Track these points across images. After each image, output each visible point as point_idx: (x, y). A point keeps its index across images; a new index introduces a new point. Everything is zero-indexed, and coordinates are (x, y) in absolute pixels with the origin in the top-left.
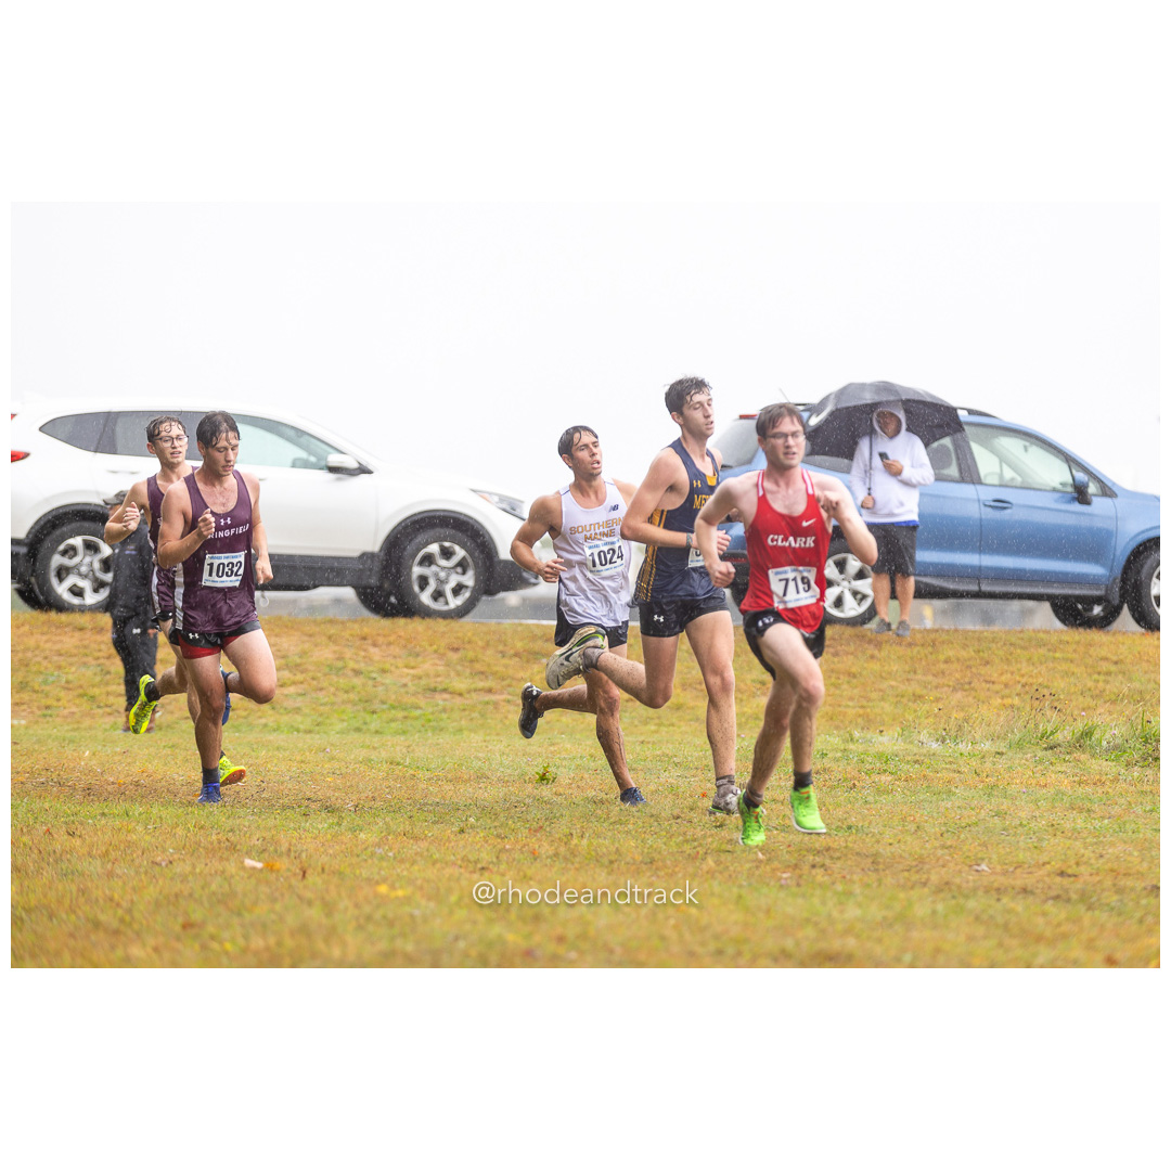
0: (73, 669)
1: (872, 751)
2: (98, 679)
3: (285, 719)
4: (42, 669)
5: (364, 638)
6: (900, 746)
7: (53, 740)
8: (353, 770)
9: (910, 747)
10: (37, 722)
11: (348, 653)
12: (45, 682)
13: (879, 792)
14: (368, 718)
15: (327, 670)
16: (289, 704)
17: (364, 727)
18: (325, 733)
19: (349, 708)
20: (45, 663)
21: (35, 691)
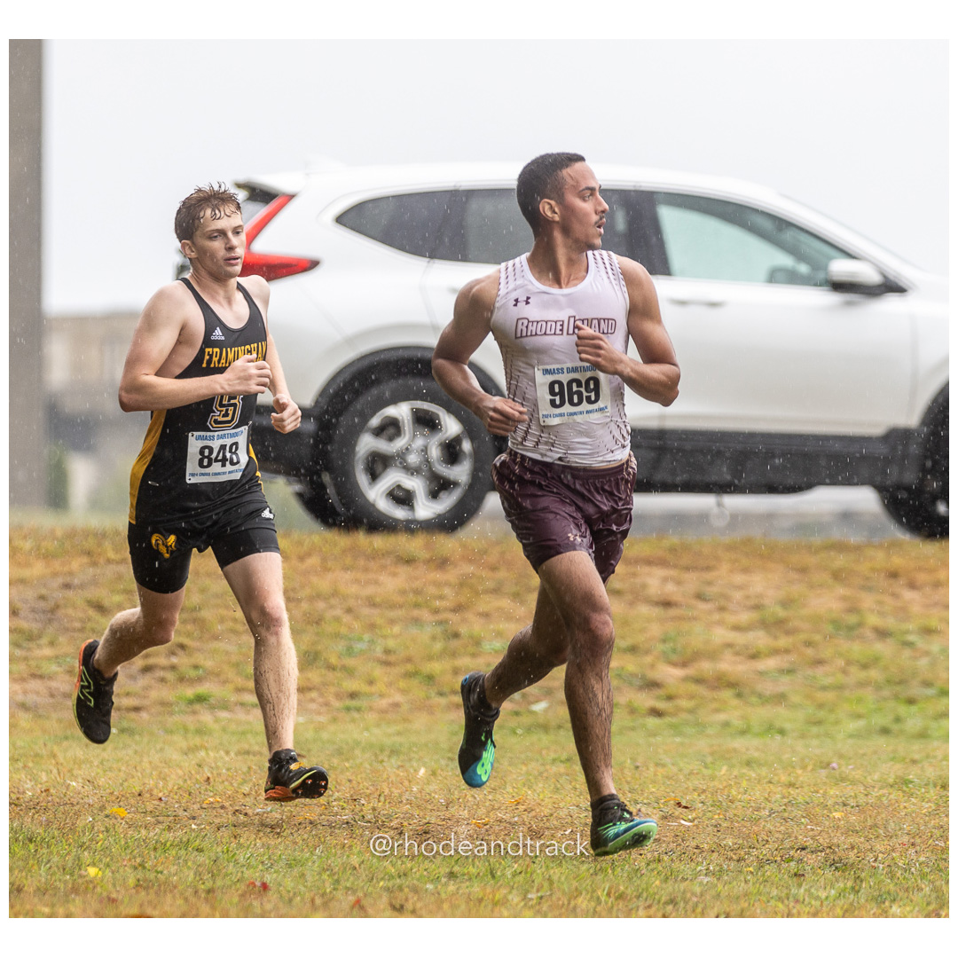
0: (396, 629)
2: (438, 646)
3: (760, 714)
4: (343, 630)
5: (894, 575)
7: (363, 750)
8: (879, 798)
10: (335, 720)
11: (868, 601)
12: (350, 651)
14: (903, 710)
15: (829, 628)
16: (768, 688)
17: (895, 727)
18: (827, 735)
19: (869, 694)
20: (346, 619)
21: (332, 668)
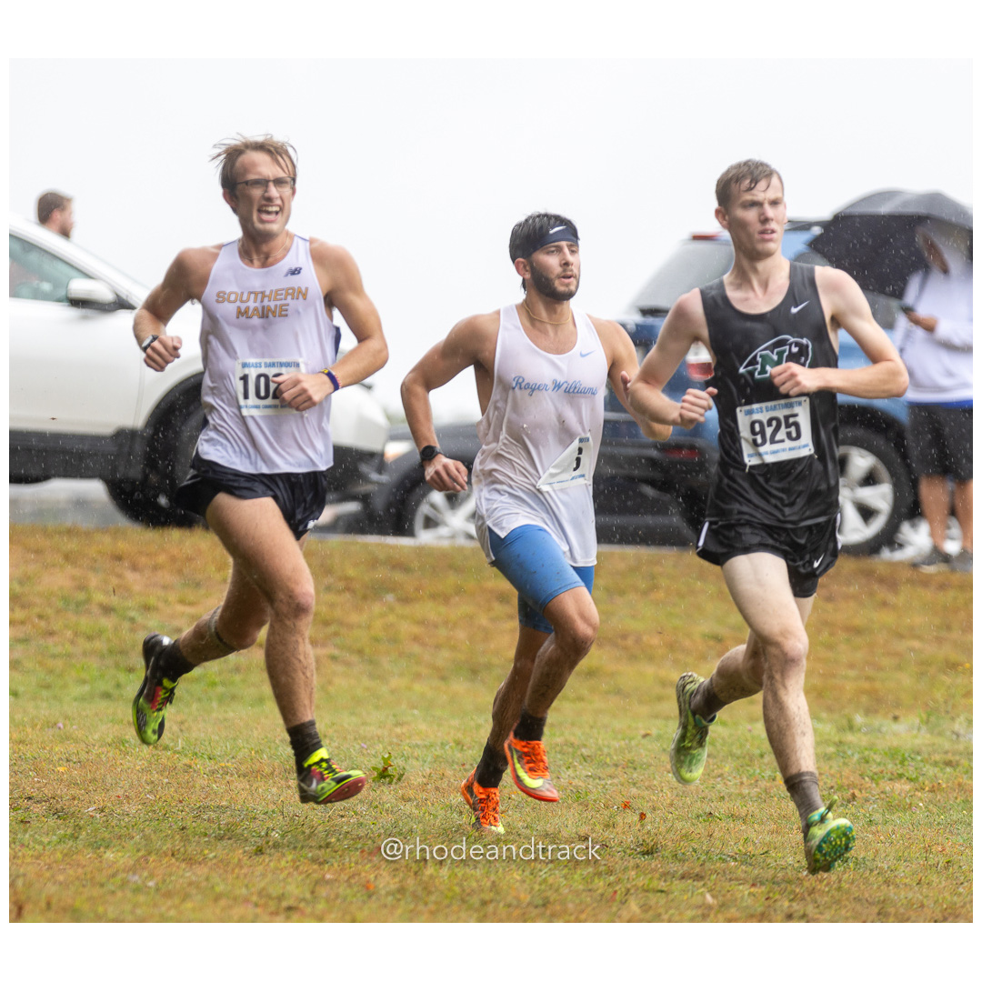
1: (882, 744)
6: (923, 739)
9: (939, 740)
11: (93, 579)
13: (891, 807)
18: (55, 697)
